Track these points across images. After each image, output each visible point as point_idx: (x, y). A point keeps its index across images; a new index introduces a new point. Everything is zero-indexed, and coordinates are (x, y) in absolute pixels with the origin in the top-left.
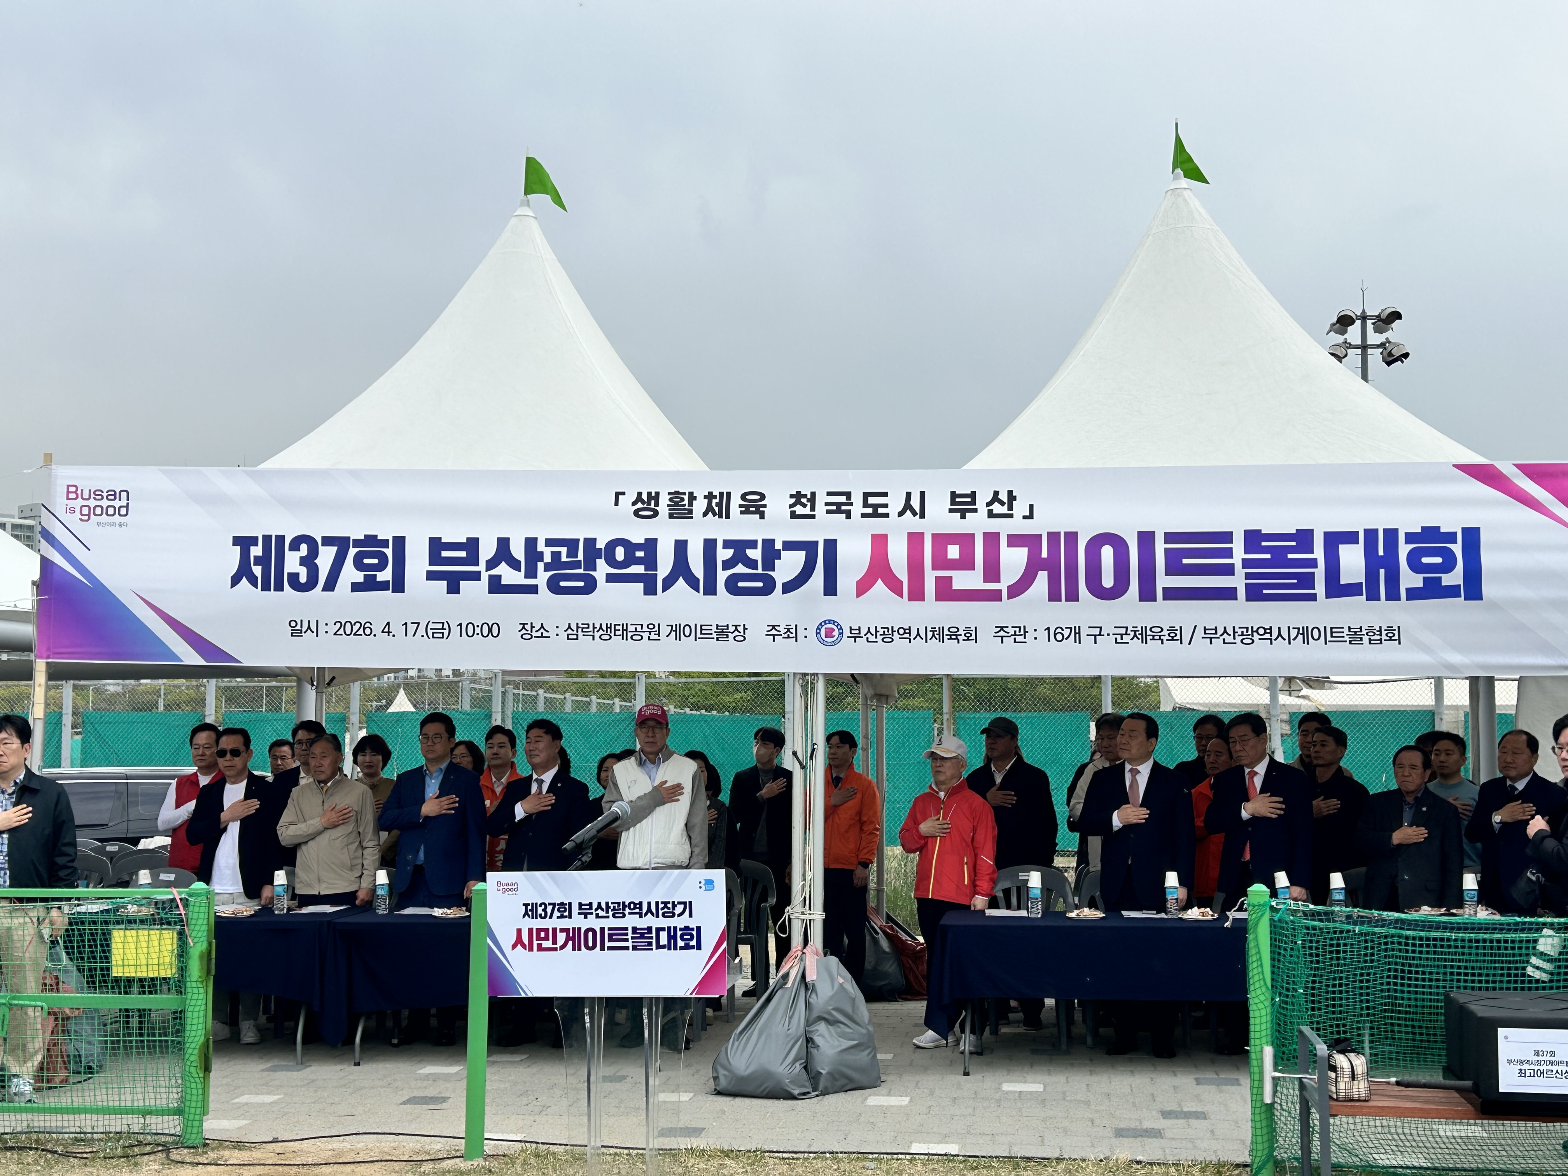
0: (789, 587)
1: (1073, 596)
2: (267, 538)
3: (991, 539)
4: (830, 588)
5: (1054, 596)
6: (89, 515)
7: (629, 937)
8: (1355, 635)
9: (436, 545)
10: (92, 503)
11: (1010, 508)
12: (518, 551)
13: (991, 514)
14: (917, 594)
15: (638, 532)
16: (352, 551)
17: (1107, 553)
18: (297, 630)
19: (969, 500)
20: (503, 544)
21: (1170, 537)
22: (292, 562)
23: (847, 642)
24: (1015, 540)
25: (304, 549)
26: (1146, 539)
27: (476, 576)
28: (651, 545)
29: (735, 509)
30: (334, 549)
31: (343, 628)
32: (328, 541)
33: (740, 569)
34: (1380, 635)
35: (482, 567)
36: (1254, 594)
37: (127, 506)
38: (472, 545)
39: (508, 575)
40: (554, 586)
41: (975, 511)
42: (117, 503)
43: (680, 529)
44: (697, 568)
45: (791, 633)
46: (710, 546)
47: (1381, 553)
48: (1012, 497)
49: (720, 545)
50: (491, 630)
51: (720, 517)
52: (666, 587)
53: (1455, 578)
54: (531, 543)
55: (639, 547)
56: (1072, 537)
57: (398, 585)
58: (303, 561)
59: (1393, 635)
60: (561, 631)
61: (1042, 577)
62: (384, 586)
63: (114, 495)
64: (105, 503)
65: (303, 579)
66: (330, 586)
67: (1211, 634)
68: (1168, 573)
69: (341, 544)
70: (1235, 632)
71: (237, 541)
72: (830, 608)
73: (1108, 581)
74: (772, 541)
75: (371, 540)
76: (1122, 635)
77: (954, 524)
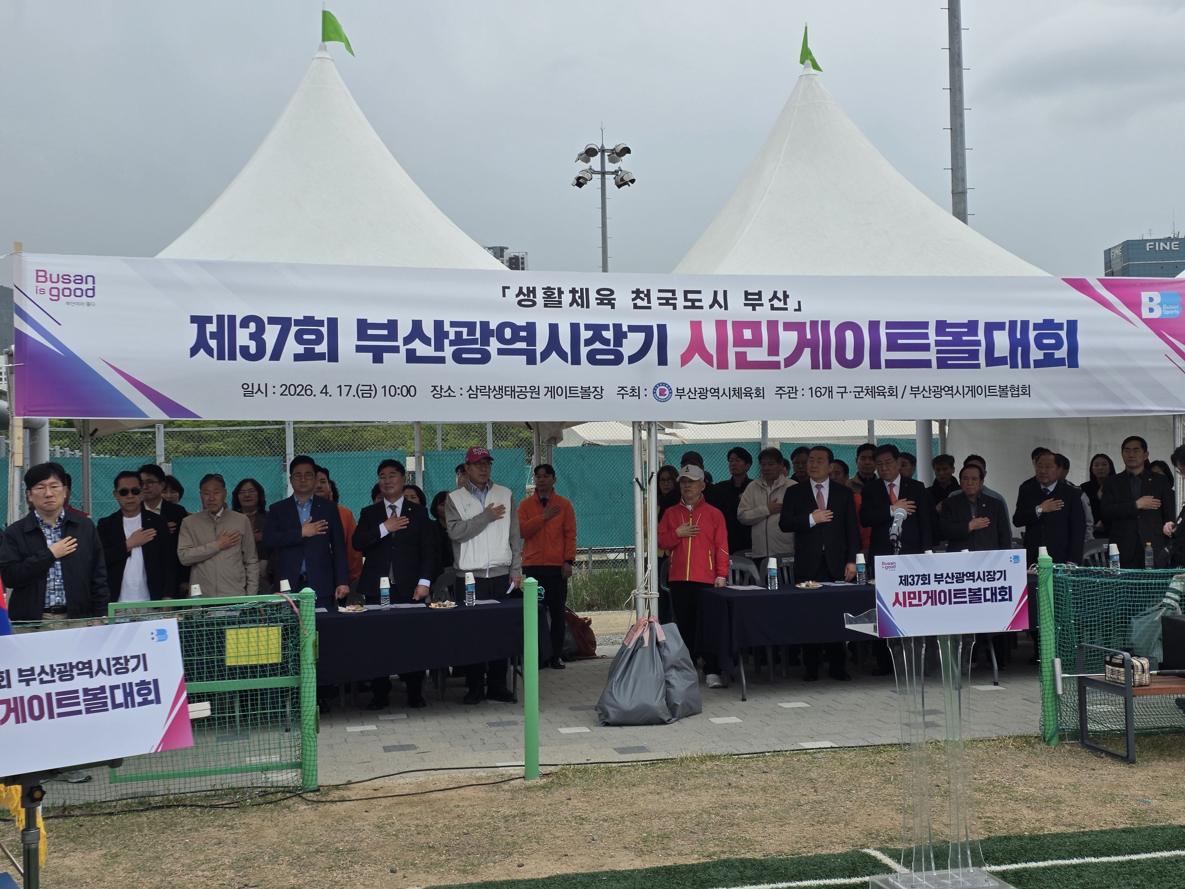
0: (633, 359)
1: (827, 366)
2: (220, 318)
3: (772, 325)
4: (663, 360)
5: (815, 366)
6: (58, 296)
7: (967, 595)
8: (1003, 391)
9: (363, 326)
10: (61, 286)
11: (785, 303)
12: (429, 330)
13: (773, 308)
14: (723, 364)
15: (521, 318)
16: (294, 329)
17: (849, 335)
18: (248, 391)
19: (757, 297)
20: (417, 325)
21: (890, 325)
22: (243, 337)
23: (674, 398)
24: (789, 326)
25: (253, 327)
26: (874, 326)
27: (396, 349)
28: (531, 327)
29: (593, 302)
30: (279, 327)
31: (287, 390)
32: (273, 321)
33: (598, 345)
34: (1018, 391)
35: (400, 342)
36: (942, 364)
37: (93, 289)
38: (392, 326)
39: (421, 349)
40: (457, 358)
41: (762, 305)
42: (84, 286)
43: (553, 316)
44: (566, 344)
45: (635, 392)
46: (575, 328)
47: (1019, 336)
48: (786, 296)
49: (582, 328)
50: (409, 391)
51: (582, 306)
52: (542, 360)
53: (1062, 353)
54: (438, 325)
55: (522, 328)
56: (826, 324)
57: (333, 356)
58: (252, 336)
59: (1025, 391)
60: (464, 392)
61: (807, 352)
62: (320, 357)
63: (80, 279)
64: (72, 286)
65: (253, 350)
66: (276, 355)
67: (915, 391)
68: (888, 350)
69: (285, 323)
70: (930, 390)
71: (194, 319)
72: (663, 375)
73: (850, 355)
74: (620, 326)
75: (309, 320)
76: (859, 392)
77: (748, 314)
